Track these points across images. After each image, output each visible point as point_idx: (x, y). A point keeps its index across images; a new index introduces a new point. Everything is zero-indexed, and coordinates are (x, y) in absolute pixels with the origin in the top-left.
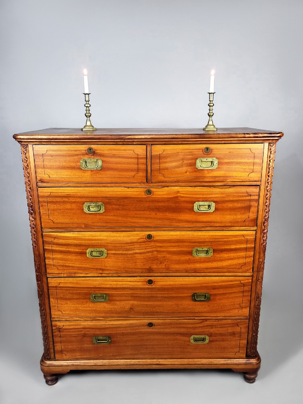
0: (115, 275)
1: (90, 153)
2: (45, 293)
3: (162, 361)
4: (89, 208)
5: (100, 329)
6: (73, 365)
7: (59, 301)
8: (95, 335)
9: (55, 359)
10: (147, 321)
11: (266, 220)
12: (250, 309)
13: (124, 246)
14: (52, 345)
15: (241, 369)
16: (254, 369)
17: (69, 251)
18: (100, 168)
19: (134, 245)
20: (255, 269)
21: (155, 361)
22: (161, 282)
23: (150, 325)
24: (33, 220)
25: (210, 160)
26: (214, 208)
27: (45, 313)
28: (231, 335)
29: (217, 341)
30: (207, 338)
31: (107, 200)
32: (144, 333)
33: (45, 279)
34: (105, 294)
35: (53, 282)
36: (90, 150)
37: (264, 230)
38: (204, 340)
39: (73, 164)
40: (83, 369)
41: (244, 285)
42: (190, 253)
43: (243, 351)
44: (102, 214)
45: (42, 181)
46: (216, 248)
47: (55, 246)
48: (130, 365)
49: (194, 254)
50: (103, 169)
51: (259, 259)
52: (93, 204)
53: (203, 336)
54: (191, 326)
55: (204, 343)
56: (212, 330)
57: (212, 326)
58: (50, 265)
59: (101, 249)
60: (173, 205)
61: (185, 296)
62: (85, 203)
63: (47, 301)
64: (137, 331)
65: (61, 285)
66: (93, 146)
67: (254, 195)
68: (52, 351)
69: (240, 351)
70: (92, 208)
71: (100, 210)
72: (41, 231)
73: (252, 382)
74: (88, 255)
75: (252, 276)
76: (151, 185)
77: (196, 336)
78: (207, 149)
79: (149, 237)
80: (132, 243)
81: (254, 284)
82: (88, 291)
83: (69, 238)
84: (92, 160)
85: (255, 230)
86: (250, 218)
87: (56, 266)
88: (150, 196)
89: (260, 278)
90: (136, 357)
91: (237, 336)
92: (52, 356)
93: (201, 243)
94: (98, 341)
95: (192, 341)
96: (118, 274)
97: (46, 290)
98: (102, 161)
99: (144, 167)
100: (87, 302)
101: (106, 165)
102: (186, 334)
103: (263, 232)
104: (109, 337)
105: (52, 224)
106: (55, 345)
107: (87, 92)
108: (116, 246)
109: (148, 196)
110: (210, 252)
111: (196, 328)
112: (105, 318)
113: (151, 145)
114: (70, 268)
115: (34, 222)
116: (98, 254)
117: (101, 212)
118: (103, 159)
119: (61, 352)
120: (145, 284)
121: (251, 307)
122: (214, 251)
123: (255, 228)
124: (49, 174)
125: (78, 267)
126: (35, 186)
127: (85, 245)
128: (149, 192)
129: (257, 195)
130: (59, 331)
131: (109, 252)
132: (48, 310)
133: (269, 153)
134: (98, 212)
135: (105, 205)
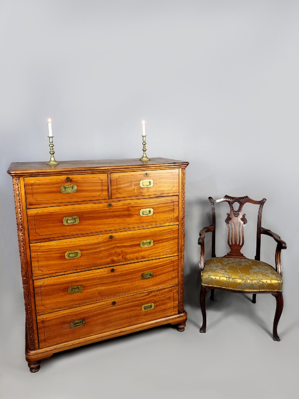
0: (86, 269)
1: (68, 181)
2: (31, 293)
3: (123, 330)
4: (67, 221)
5: (76, 315)
6: (55, 349)
7: (43, 298)
8: (72, 321)
9: (39, 348)
10: (111, 300)
11: (184, 217)
12: (178, 278)
14: (37, 337)
15: (176, 322)
16: (184, 320)
19: (101, 244)
20: (180, 250)
21: (118, 331)
22: (120, 269)
23: (114, 303)
24: (23, 235)
25: (149, 180)
26: (153, 212)
27: (31, 310)
28: (168, 299)
29: (159, 305)
30: (153, 304)
31: (81, 214)
32: (109, 311)
33: (31, 282)
34: (80, 285)
35: (38, 283)
36: (68, 179)
37: (183, 223)
38: (151, 306)
39: (55, 189)
40: (64, 350)
41: (173, 262)
42: (139, 245)
43: (176, 309)
45: (31, 204)
46: (155, 240)
48: (100, 338)
49: (142, 245)
50: (77, 191)
51: (181, 243)
52: (70, 218)
53: (150, 304)
54: (142, 298)
55: (151, 309)
56: (155, 298)
57: (155, 296)
59: (76, 251)
60: (127, 213)
61: (137, 277)
62: (65, 218)
63: (33, 300)
64: (104, 310)
65: (45, 284)
66: (70, 176)
67: (176, 202)
68: (37, 341)
69: (174, 310)
70: (69, 220)
71: (76, 221)
72: (28, 243)
73: (182, 330)
74: (66, 257)
75: (178, 255)
76: (112, 200)
77: (146, 305)
78: (146, 174)
79: (111, 237)
80: (99, 243)
81: (179, 261)
82: (66, 286)
83: (51, 246)
84: (69, 186)
85: (178, 224)
86: (174, 217)
87: (41, 269)
88: (111, 208)
89: (183, 256)
90: (104, 331)
91: (172, 299)
92: (37, 346)
93: (146, 237)
94: (74, 325)
95: (143, 309)
96: (89, 268)
97: (32, 290)
99: (106, 188)
100: (65, 295)
101: (80, 188)
102: (139, 305)
103: (183, 224)
104: (84, 319)
105: (38, 236)
106: (39, 336)
107: (51, 135)
108: (88, 247)
109: (110, 208)
110: (151, 242)
111: (146, 299)
112: (80, 305)
113: (111, 173)
114: (52, 269)
115: (23, 237)
116: (73, 256)
117: (77, 223)
118: (77, 185)
119: (45, 340)
120: (109, 273)
121: (179, 276)
122: (154, 241)
123: (178, 223)
124: (36, 199)
126: (24, 208)
127: (64, 250)
128: (110, 205)
129: (177, 201)
130: (43, 323)
131: (83, 252)
132: (33, 307)
133: (182, 175)
134: (74, 223)
135: (79, 218)
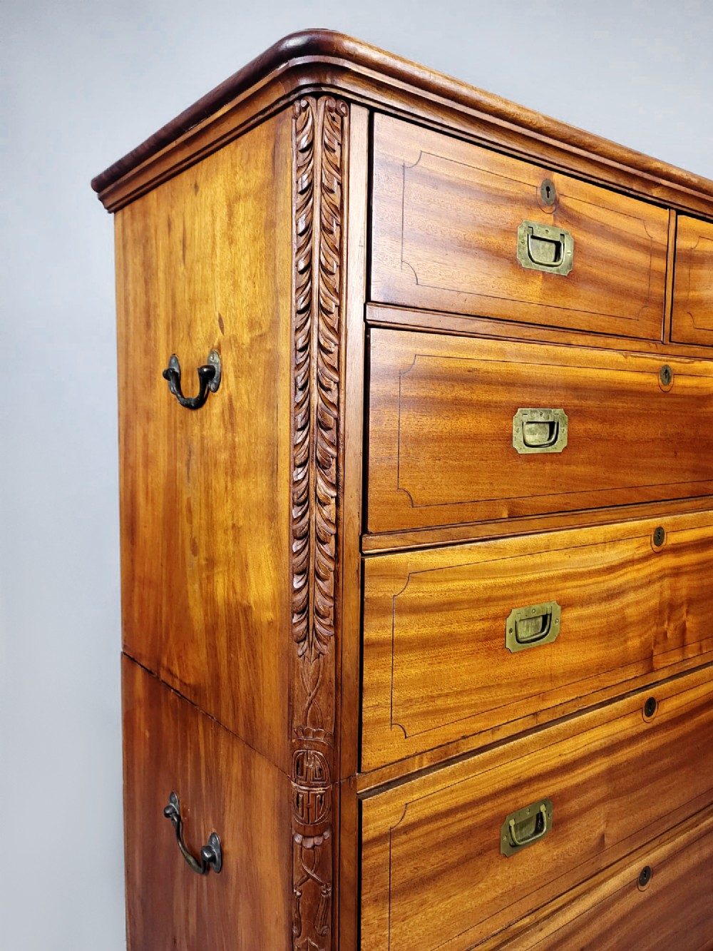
1: (548, 204)
4: (527, 431)
7: (397, 907)
13: (604, 582)
17: (450, 635)
18: (568, 271)
19: (626, 573)
31: (576, 402)
33: (349, 812)
34: (545, 801)
35: (380, 812)
36: (548, 189)
39: (497, 240)
44: (560, 457)
47: (405, 620)
50: (573, 274)
52: (538, 417)
58: (379, 722)
59: (547, 606)
62: (519, 410)
65: (411, 817)
66: (556, 178)
70: (535, 431)
71: (556, 438)
72: (357, 551)
74: (510, 642)
76: (670, 351)
82: (496, 811)
83: (455, 572)
84: (550, 233)
87: (402, 722)
88: (668, 389)
98: (575, 243)
100: (488, 866)
101: (580, 261)
105: (406, 510)
108: (584, 586)
109: (665, 388)
112: (537, 914)
113: (679, 212)
114: (450, 717)
117: (560, 447)
118: (576, 236)
120: (639, 719)
124: (416, 268)
125: (475, 705)
126: (357, 316)
127: (504, 598)
128: (667, 374)
131: (567, 614)
134: (548, 450)
135: (569, 419)
